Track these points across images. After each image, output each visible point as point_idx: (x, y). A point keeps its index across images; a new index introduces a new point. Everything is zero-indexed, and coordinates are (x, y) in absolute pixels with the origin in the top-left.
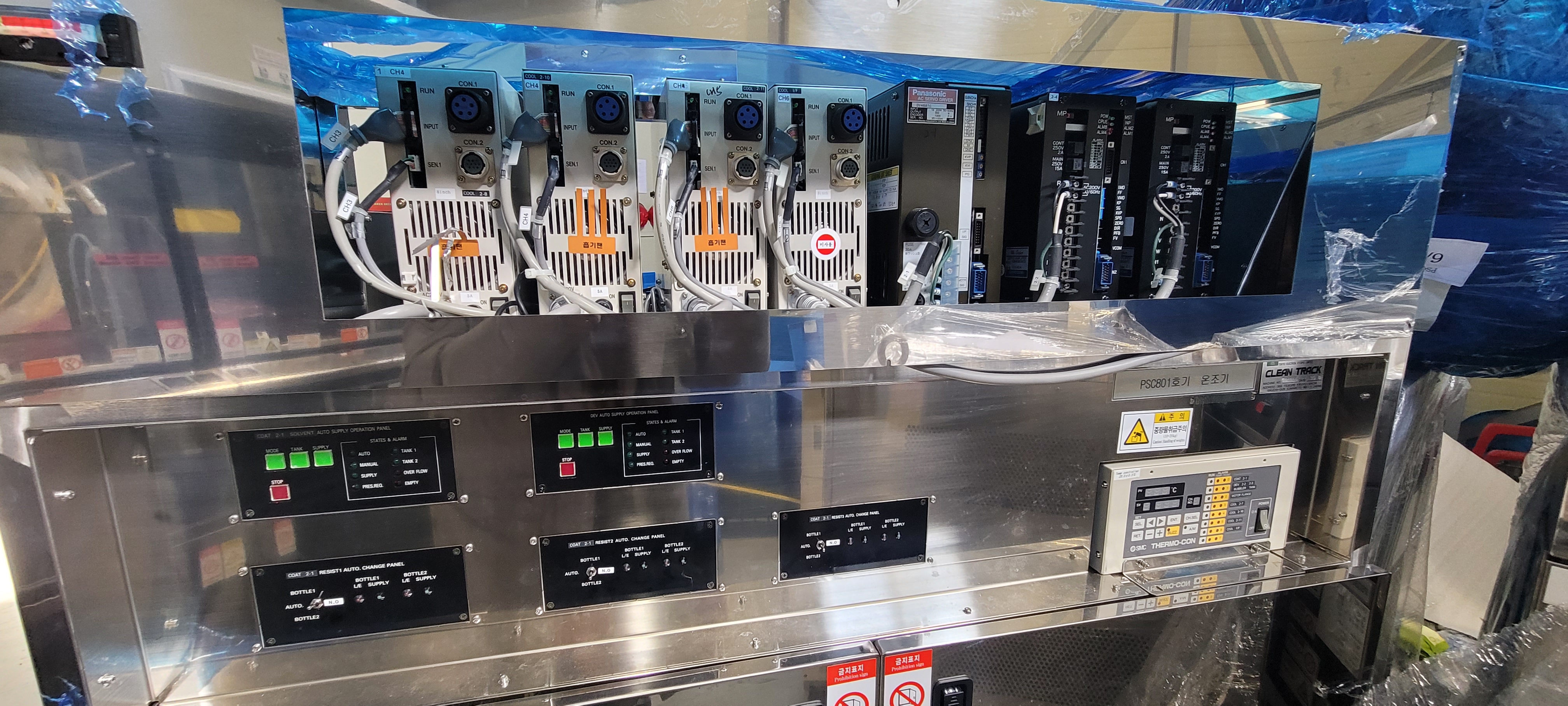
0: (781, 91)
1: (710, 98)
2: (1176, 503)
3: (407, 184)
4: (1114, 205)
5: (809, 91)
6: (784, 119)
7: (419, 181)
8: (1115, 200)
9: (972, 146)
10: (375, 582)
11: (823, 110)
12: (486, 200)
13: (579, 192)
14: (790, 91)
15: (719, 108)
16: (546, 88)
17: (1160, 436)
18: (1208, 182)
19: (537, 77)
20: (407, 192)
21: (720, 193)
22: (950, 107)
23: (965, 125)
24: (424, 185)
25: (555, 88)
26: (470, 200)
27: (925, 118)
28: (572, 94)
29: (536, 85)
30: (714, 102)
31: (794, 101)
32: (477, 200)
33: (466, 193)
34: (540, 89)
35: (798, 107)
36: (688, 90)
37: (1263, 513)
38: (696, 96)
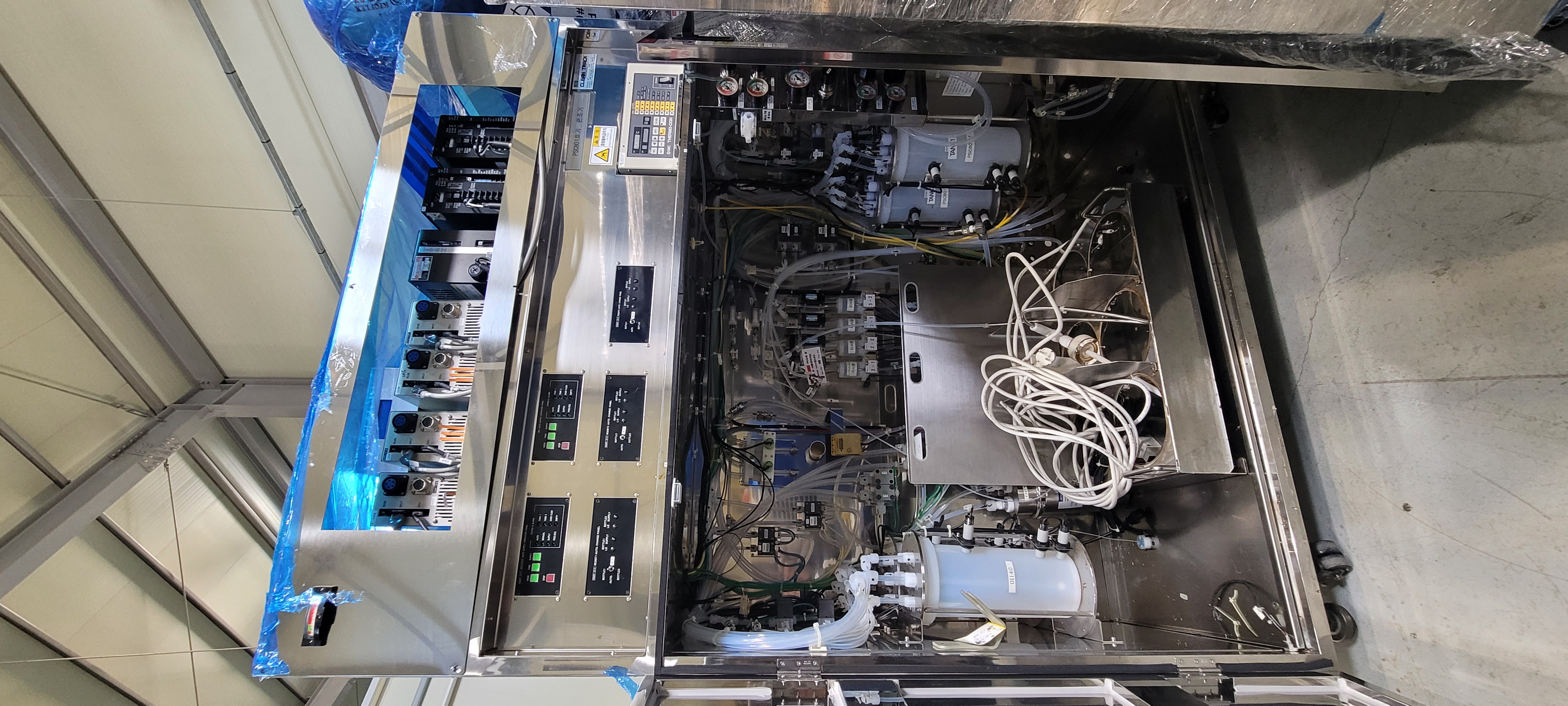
0: (408, 342)
1: (406, 375)
2: (646, 131)
3: (426, 518)
4: (483, 175)
5: (410, 329)
6: (420, 341)
7: (426, 512)
8: (480, 175)
9: (444, 248)
10: (606, 541)
11: (420, 321)
12: (440, 483)
13: (442, 439)
14: (409, 338)
15: (412, 371)
16: (391, 451)
17: (607, 143)
18: (479, 126)
19: (385, 454)
20: (431, 519)
21: (453, 372)
22: (424, 260)
23: (434, 252)
24: (428, 510)
25: (392, 447)
26: (438, 490)
27: (427, 272)
28: (395, 440)
29: (389, 455)
30: (408, 374)
31: (414, 335)
32: (439, 487)
33: (434, 492)
34: (391, 454)
35: (417, 334)
36: (401, 385)
37: (661, 80)
38: (405, 382)
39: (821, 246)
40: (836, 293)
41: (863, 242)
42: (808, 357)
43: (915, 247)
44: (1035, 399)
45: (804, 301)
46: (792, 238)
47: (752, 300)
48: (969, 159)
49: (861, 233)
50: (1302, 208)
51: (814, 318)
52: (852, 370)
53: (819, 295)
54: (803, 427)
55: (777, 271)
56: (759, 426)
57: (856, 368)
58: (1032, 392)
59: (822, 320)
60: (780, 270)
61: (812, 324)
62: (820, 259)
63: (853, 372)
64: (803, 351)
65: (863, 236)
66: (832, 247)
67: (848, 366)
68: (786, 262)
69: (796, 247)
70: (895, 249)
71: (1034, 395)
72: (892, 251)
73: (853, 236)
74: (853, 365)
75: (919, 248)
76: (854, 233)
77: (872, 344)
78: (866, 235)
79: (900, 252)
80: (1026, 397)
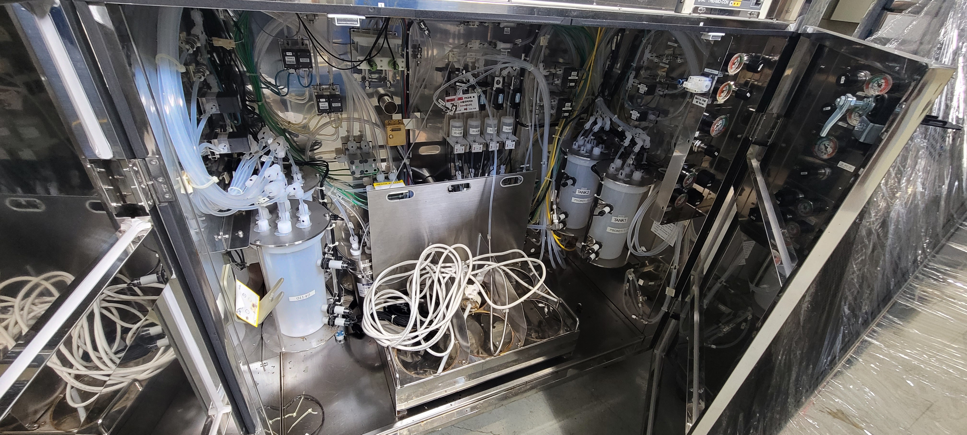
39: (555, 103)
40: (517, 116)
41: (553, 136)
42: (470, 99)
43: (546, 178)
44: (439, 281)
45: (515, 91)
46: (565, 80)
47: (519, 41)
48: (609, 229)
49: (561, 135)
50: (554, 421)
51: (500, 101)
52: (456, 132)
53: (519, 104)
54: (408, 90)
55: (541, 65)
56: (407, 48)
57: (458, 135)
58: (444, 278)
59: (498, 107)
60: (542, 68)
61: (496, 98)
62: (546, 103)
63: (455, 133)
64: (475, 95)
65: (558, 137)
66: (553, 112)
67: (460, 129)
68: (547, 74)
69: (558, 82)
70: (546, 163)
71: (441, 279)
72: (544, 160)
73: (559, 129)
74: (461, 133)
75: (545, 181)
76: (560, 129)
77: (477, 148)
78: (559, 139)
79: (544, 166)
80: (440, 274)
